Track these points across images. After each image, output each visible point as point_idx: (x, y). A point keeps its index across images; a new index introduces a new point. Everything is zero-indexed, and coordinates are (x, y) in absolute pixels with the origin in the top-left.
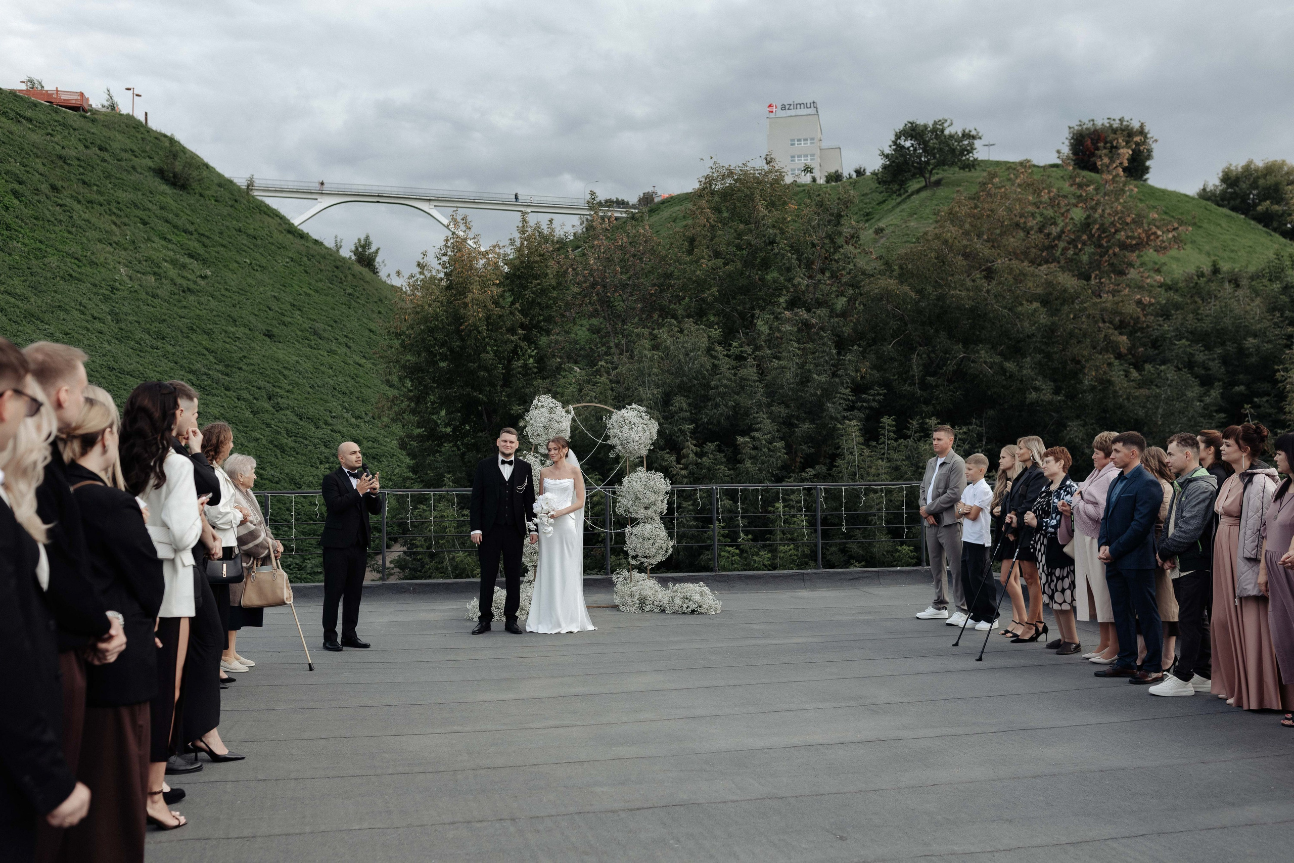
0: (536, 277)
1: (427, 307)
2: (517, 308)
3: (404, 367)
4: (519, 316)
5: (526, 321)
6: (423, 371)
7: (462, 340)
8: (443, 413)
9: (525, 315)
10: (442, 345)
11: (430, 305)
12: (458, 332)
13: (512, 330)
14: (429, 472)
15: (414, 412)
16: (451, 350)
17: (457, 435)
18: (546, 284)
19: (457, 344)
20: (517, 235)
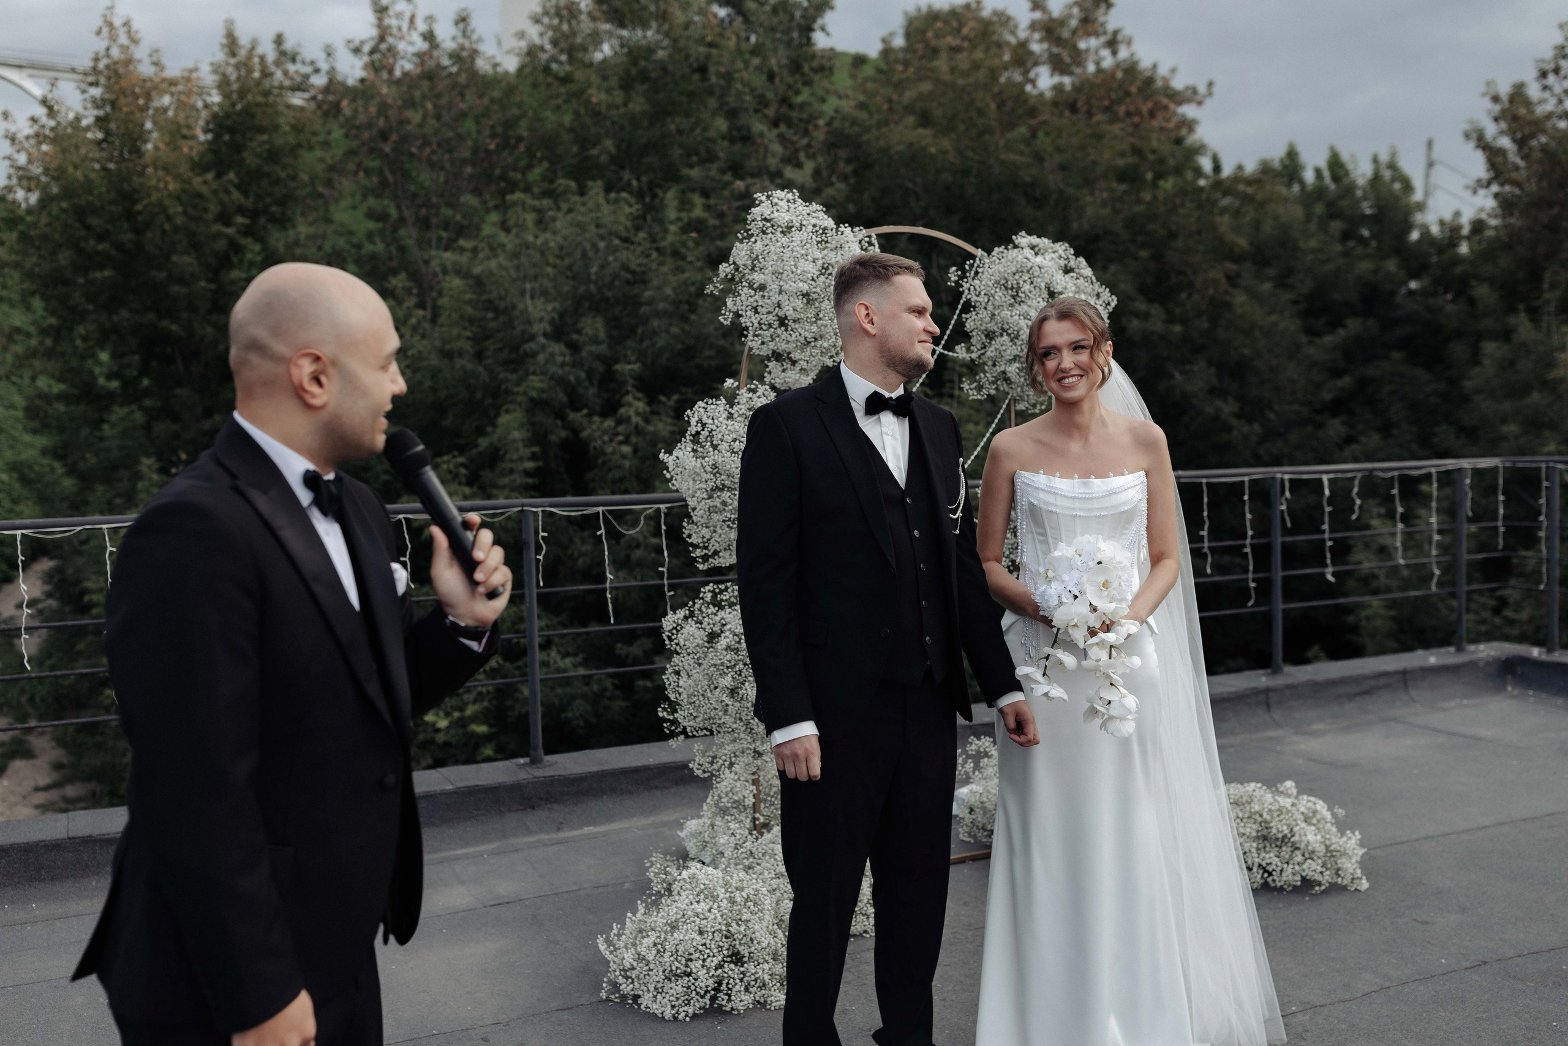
0: (261, 130)
1: (71, 170)
2: (231, 181)
3: (30, 275)
4: (236, 195)
5: (249, 203)
6: (66, 283)
7: (138, 232)
8: (104, 356)
9: (246, 193)
10: (101, 238)
11: (76, 167)
12: (130, 215)
13: (224, 218)
14: (88, 456)
15: (49, 354)
16: (119, 247)
17: (130, 394)
18: (279, 141)
19: (127, 237)
20: (220, 56)
